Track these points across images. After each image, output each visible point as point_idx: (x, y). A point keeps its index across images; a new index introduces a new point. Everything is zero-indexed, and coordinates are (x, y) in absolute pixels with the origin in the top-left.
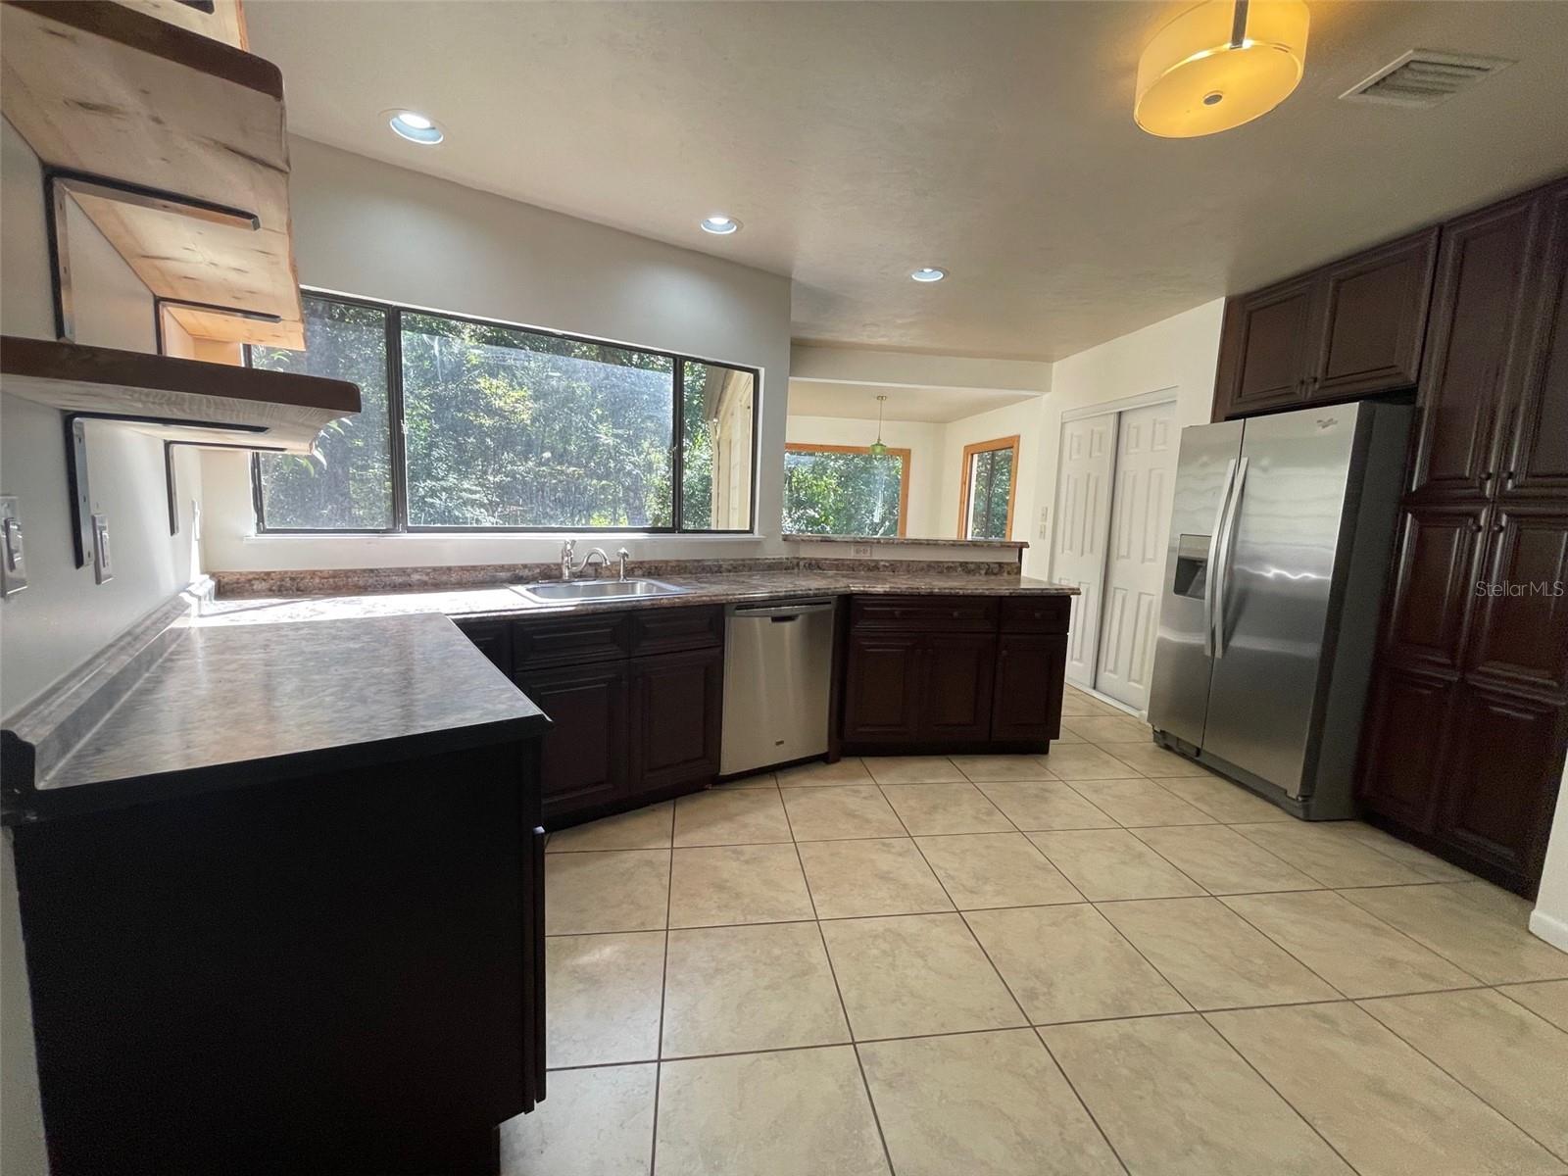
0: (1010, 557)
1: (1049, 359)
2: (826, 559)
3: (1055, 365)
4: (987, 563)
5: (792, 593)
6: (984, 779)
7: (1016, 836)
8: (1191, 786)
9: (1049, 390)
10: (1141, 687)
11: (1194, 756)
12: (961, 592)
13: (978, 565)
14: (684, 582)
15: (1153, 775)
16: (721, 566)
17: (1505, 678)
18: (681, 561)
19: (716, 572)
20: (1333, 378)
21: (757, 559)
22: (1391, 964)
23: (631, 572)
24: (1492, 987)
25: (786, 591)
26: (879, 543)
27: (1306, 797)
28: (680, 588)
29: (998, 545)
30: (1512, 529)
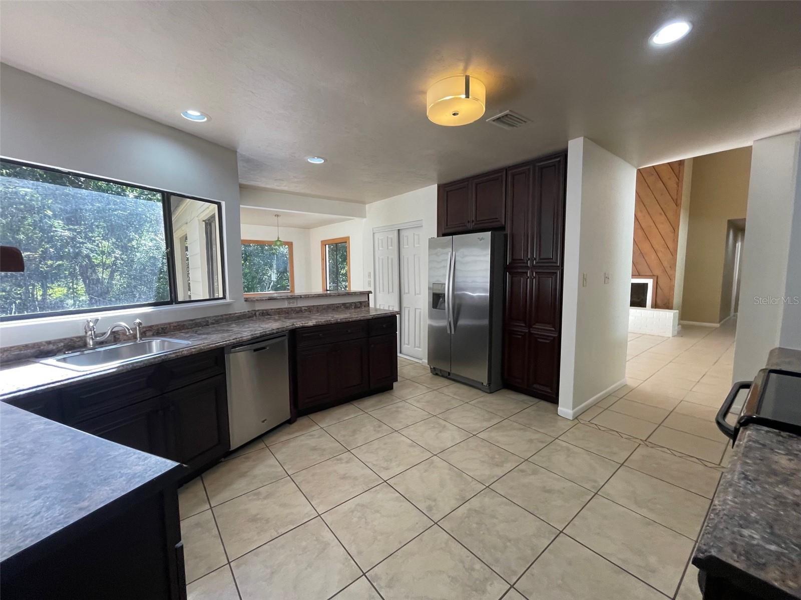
0: (364, 299)
1: (364, 203)
2: (272, 309)
3: (367, 206)
4: (355, 303)
5: (264, 333)
6: (371, 409)
7: (395, 434)
8: (451, 390)
9: (365, 217)
10: (420, 349)
11: (448, 376)
12: (351, 320)
13: (351, 304)
14: (187, 336)
15: (435, 388)
16: (208, 321)
17: (541, 329)
18: (180, 322)
19: (205, 325)
20: (478, 221)
21: (230, 314)
22: (531, 441)
23: (143, 334)
24: (557, 438)
25: (260, 333)
26: (301, 297)
27: (489, 384)
28: (190, 341)
29: (359, 293)
30: (537, 276)
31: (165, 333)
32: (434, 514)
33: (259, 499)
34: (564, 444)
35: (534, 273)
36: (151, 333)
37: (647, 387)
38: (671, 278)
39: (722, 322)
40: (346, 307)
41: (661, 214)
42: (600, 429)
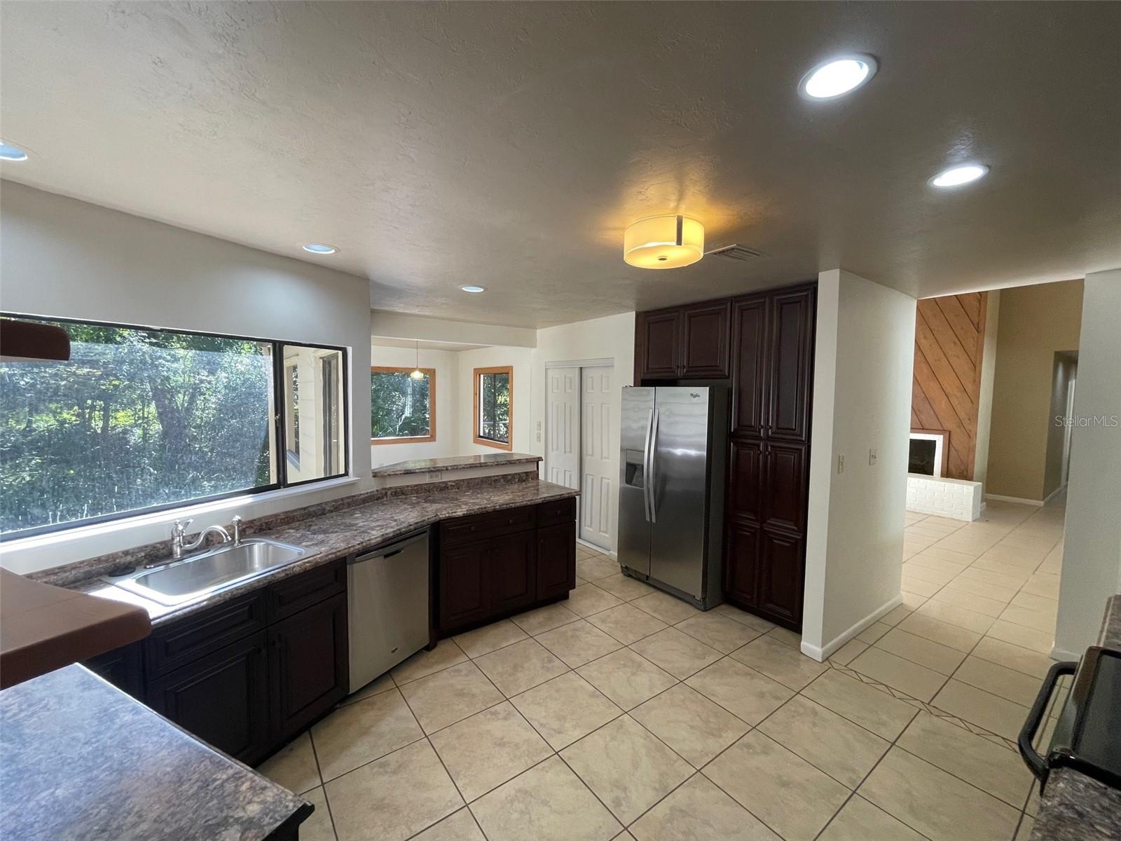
0: (532, 468)
1: (535, 328)
2: (408, 486)
3: (538, 331)
4: (519, 474)
5: (399, 532)
6: (538, 632)
7: (571, 675)
8: (649, 603)
9: (535, 347)
10: (607, 536)
11: (645, 580)
12: (513, 505)
13: (513, 476)
14: (298, 535)
15: (628, 599)
16: (324, 509)
17: (779, 526)
18: (289, 512)
19: (320, 515)
20: (692, 367)
21: (353, 496)
22: (761, 695)
23: (243, 533)
24: (798, 693)
25: (394, 532)
26: (447, 469)
27: (704, 599)
28: (302, 547)
29: (525, 461)
30: (773, 454)
31: (269, 529)
32: (624, 812)
33: (386, 772)
34: (810, 703)
35: (769, 447)
36: (252, 531)
37: (933, 608)
38: (971, 436)
39: (1046, 499)
40: (507, 480)
41: (955, 344)
42: (862, 681)
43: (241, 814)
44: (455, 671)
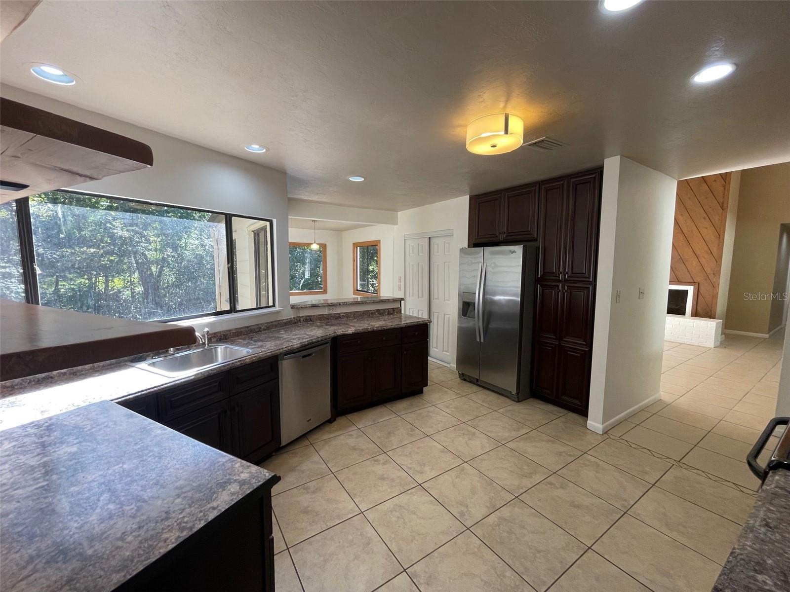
0: (397, 305)
1: (397, 211)
2: (314, 316)
3: (399, 213)
4: (388, 309)
5: (311, 341)
6: (403, 413)
7: (427, 439)
8: (479, 398)
9: (397, 224)
10: (448, 354)
11: (476, 382)
12: (386, 328)
13: (384, 310)
14: (245, 342)
15: (464, 394)
16: (260, 328)
17: (571, 342)
18: (238, 329)
19: (258, 331)
20: (510, 233)
21: (279, 321)
22: (560, 454)
23: (210, 340)
24: (586, 453)
25: (308, 341)
26: (340, 305)
27: (518, 393)
28: (249, 348)
29: (392, 300)
30: (569, 291)
31: (226, 339)
32: (466, 519)
33: (308, 493)
34: (593, 459)
35: (566, 287)
36: (215, 339)
37: (684, 403)
38: (715, 286)
39: (771, 333)
40: (380, 313)
41: (704, 218)
42: (631, 446)
43: (238, 478)
44: (349, 435)
